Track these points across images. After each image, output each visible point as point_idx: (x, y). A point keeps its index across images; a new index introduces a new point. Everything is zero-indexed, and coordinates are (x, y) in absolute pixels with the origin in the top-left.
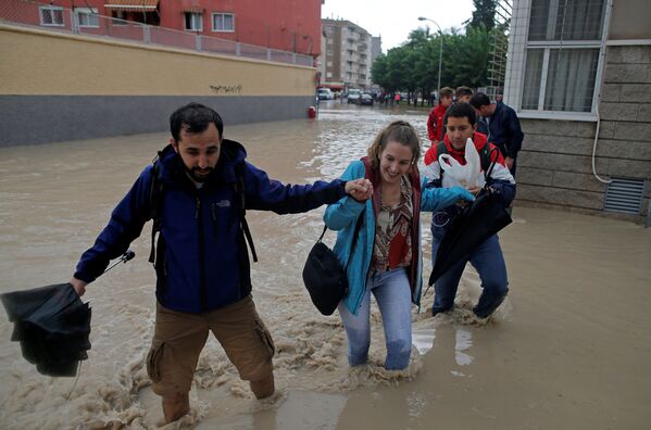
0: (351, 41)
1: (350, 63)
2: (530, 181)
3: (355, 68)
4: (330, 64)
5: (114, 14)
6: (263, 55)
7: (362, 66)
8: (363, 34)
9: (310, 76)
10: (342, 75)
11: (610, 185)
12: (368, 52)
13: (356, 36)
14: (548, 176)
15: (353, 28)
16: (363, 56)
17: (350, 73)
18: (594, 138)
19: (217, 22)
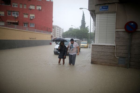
0: (58, 29)
1: (58, 34)
2: (102, 58)
3: (58, 35)
4: (53, 34)
5: (8, 22)
6: (41, 32)
7: (60, 34)
8: (60, 28)
9: (50, 36)
10: (56, 36)
11: (119, 59)
12: (61, 32)
13: (59, 29)
14: (106, 57)
15: (58, 27)
16: (60, 32)
17: (58, 36)
18: (115, 49)
19: (31, 25)
